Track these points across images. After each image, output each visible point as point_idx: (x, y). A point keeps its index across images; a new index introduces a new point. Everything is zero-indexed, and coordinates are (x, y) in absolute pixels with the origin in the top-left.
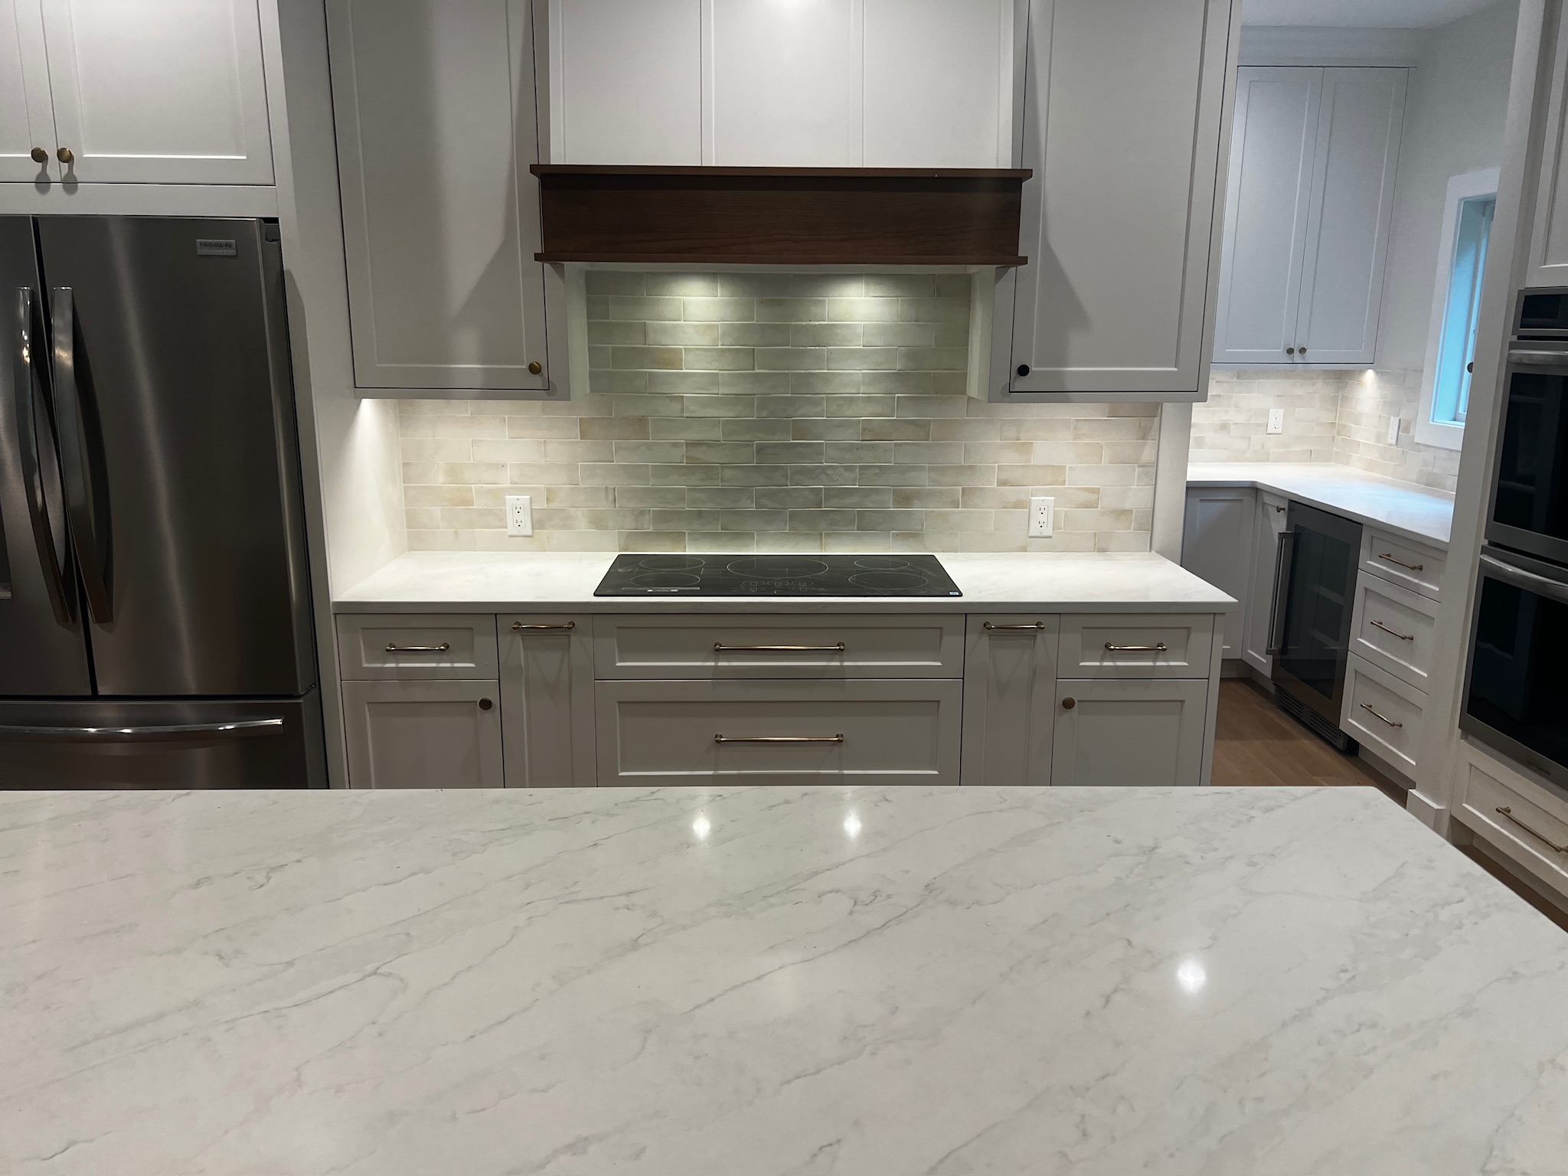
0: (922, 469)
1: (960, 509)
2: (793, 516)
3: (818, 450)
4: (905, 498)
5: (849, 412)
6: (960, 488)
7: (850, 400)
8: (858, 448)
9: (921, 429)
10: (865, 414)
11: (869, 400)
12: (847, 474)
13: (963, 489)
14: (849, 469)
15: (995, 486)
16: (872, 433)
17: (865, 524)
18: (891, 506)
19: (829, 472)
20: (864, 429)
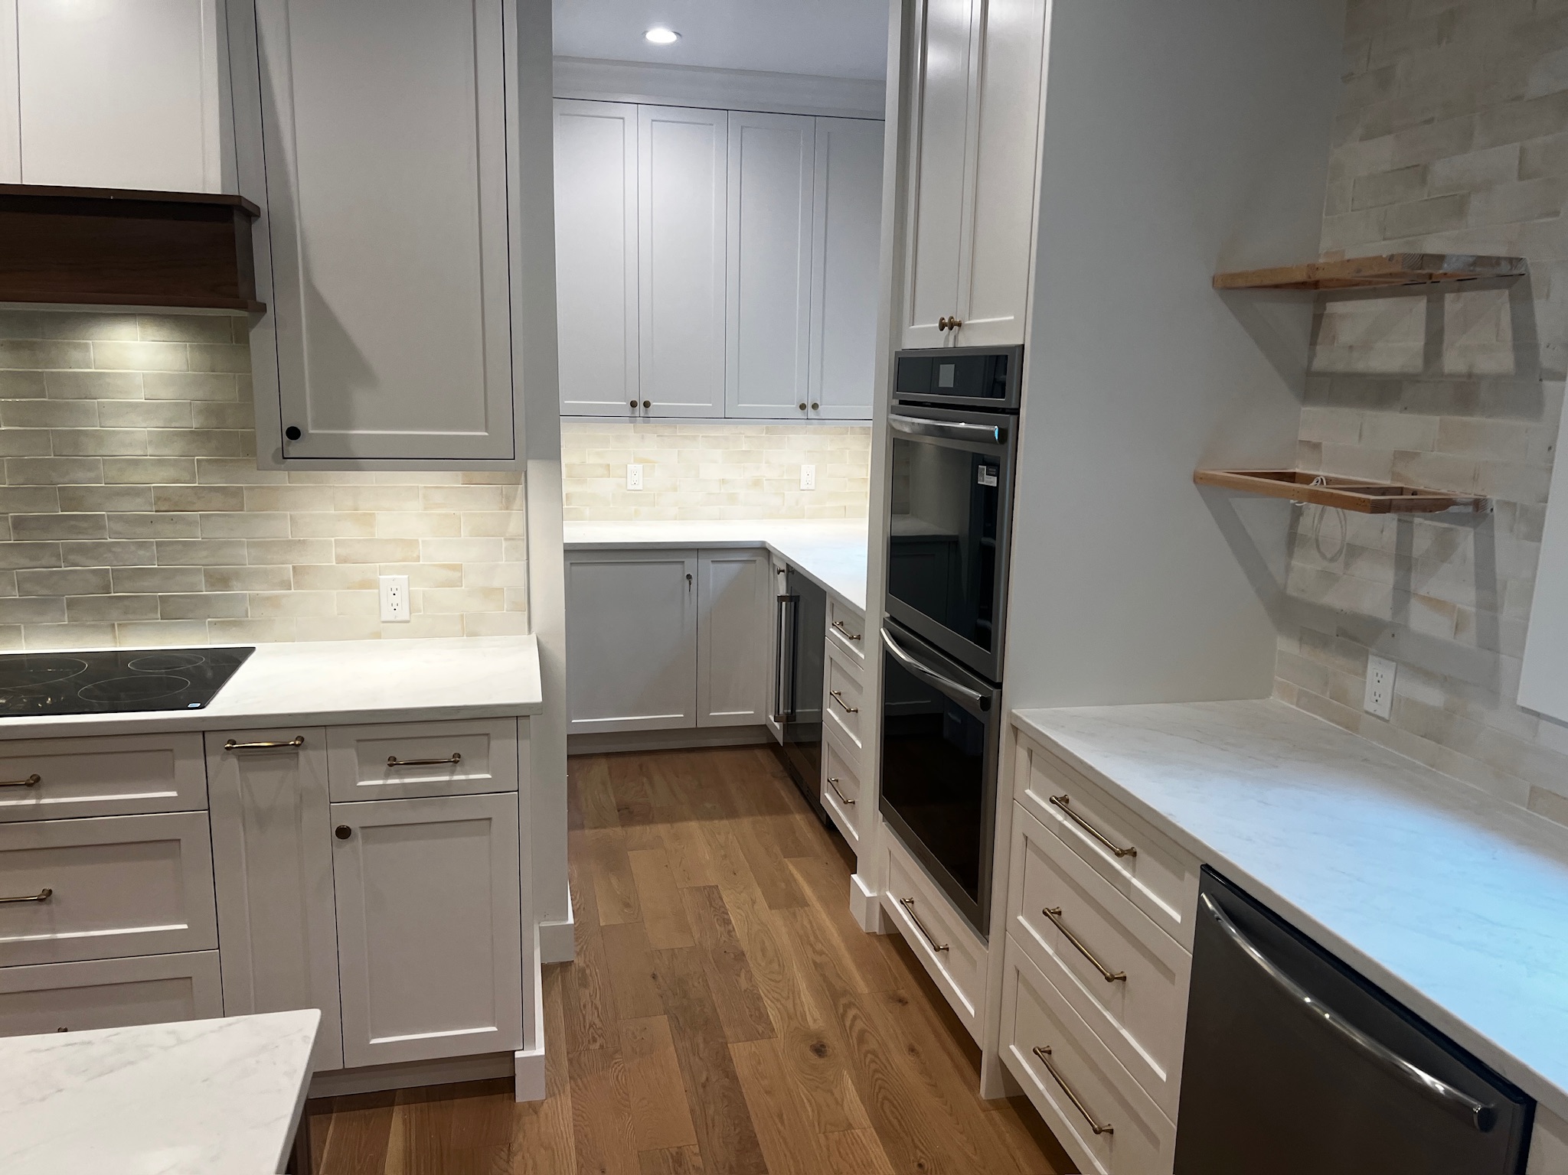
0: (240, 544)
1: (293, 591)
2: (71, 604)
3: (97, 523)
4: (221, 579)
5: (136, 478)
6: (291, 566)
7: (135, 463)
8: (151, 521)
9: (233, 497)
10: (158, 479)
11: (160, 462)
12: (141, 552)
13: (294, 567)
14: (141, 545)
15: (334, 564)
16: (170, 504)
17: (173, 612)
18: (204, 589)
19: (118, 550)
20: (158, 499)
